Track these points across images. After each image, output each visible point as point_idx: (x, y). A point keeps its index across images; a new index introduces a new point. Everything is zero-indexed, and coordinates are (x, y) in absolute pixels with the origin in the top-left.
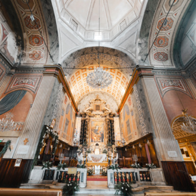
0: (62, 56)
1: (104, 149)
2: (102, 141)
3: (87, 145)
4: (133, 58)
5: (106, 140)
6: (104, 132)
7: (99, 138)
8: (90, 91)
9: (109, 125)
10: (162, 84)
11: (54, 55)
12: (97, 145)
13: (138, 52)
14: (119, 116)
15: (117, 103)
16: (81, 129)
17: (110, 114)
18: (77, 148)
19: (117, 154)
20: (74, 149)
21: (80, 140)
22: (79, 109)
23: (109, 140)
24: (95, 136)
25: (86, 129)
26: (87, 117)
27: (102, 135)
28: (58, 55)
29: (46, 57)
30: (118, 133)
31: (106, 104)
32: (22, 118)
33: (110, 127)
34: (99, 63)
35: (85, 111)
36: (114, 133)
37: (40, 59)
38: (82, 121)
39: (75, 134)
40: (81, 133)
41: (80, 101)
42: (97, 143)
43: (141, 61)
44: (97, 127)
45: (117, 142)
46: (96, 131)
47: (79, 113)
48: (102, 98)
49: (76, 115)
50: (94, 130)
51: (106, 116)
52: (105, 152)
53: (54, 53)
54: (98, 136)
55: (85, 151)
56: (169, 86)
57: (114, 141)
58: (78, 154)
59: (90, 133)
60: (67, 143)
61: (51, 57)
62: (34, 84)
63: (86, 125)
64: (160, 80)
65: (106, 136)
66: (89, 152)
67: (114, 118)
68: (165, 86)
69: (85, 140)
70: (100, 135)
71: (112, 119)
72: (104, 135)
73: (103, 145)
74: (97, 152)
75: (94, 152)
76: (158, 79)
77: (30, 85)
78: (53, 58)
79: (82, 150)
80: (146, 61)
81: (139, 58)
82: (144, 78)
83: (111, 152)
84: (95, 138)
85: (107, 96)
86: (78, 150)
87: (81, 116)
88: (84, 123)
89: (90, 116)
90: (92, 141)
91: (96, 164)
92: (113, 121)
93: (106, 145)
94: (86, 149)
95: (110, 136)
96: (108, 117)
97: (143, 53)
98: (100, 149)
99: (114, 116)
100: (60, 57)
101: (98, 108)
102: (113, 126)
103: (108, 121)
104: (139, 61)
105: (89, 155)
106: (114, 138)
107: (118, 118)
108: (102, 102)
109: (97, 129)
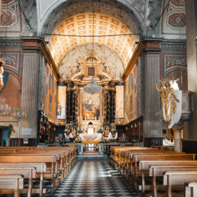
0: (42, 17)
1: (99, 128)
2: (97, 119)
3: (77, 124)
4: (141, 20)
5: (102, 117)
6: (101, 107)
7: (93, 116)
8: (79, 43)
9: (108, 98)
10: (167, 63)
11: (31, 17)
12: (91, 123)
13: (148, 13)
14: (124, 84)
15: (123, 63)
16: (67, 104)
17: (110, 82)
18: (63, 127)
19: (117, 133)
20: (61, 129)
21: (67, 118)
22: (60, 74)
23: (107, 118)
24: (88, 113)
25: (74, 104)
26: (75, 88)
27: (98, 111)
28: (36, 18)
29: (19, 19)
30: (120, 109)
31: (105, 65)
32: (15, 104)
33: (109, 100)
34: (93, 12)
35: (72, 79)
36: (114, 109)
37: (11, 23)
38: (67, 92)
39: (59, 110)
40: (67, 109)
41: (62, 60)
42: (90, 121)
43: (150, 29)
44: (91, 101)
45: (118, 119)
46: (89, 107)
47: (61, 80)
48: (99, 54)
49: (58, 84)
50: (86, 105)
51: (103, 86)
52: (100, 131)
53: (31, 14)
54: (92, 113)
55: (75, 131)
56: (175, 65)
57: (114, 118)
58: (65, 134)
59: (81, 109)
61: (27, 21)
62: (14, 64)
63: (74, 99)
64: (167, 57)
65: (103, 113)
66: (80, 132)
67: (117, 87)
68: (170, 66)
69: (74, 118)
70: (94, 111)
71: (113, 88)
72: (101, 111)
73: (98, 123)
74: (91, 132)
75: (86, 132)
76: (165, 56)
77: (10, 64)
78: (30, 23)
79: (71, 130)
80: (156, 28)
81: (148, 23)
82: (148, 55)
83: (108, 131)
84: (88, 115)
85: (107, 51)
86: (66, 130)
87: (65, 84)
88: (72, 95)
89: (79, 86)
90: (84, 119)
92: (115, 92)
93: (102, 124)
94: (76, 128)
95: (108, 113)
96: (106, 87)
97: (154, 16)
98: (94, 129)
99: (117, 84)
100: (39, 21)
101: (91, 71)
102: (114, 99)
103: (106, 92)
104: (147, 27)
105: (81, 135)
106: (114, 114)
107: (122, 87)
108: (99, 62)
109: (90, 103)
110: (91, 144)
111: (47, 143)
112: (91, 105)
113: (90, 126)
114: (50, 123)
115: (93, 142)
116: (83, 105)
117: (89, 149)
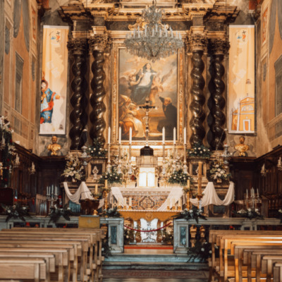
1: (175, 168)
2: (169, 137)
3: (104, 153)
5: (184, 132)
6: (180, 95)
7: (155, 125)
9: (202, 67)
12: (147, 151)
14: (255, 19)
16: (72, 86)
17: (210, 13)
18: (61, 163)
19: (232, 185)
20: (52, 167)
21: (73, 134)
23: (200, 133)
25: (94, 85)
26: (96, 31)
27: (171, 110)
33: (205, 74)
36: (223, 103)
38: (71, 46)
40: (72, 101)
42: (147, 143)
44: (147, 76)
46: (141, 96)
47: (53, 6)
49: (43, 17)
50: (132, 88)
51: (188, 24)
52: (178, 178)
54: (152, 118)
57: (223, 136)
58: (66, 184)
59: (115, 101)
60: (26, 147)
63: (95, 68)
65: (186, 117)
66: (115, 179)
69: (94, 134)
70: (158, 110)
71: (220, 34)
72: (180, 111)
73: (170, 151)
75: (134, 178)
79: (84, 172)
83: (204, 179)
84: (137, 122)
86: (68, 173)
87: (64, 18)
88: (85, 55)
89: (109, 25)
90: (125, 137)
91: (144, 215)
92: (226, 46)
93: (183, 153)
94: (100, 167)
95: (202, 117)
96: (198, 30)
98: (160, 169)
99: (232, 18)
102: (223, 71)
103: (196, 48)
105: (116, 190)
106: (223, 120)
107: (250, 29)
109: (145, 82)
110: (149, 220)
111: (10, 216)
112: (149, 90)
113: (147, 159)
114: (20, 149)
115: (155, 215)
116: (122, 90)
117: (144, 235)
